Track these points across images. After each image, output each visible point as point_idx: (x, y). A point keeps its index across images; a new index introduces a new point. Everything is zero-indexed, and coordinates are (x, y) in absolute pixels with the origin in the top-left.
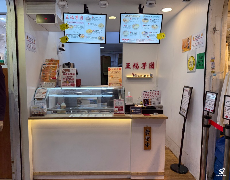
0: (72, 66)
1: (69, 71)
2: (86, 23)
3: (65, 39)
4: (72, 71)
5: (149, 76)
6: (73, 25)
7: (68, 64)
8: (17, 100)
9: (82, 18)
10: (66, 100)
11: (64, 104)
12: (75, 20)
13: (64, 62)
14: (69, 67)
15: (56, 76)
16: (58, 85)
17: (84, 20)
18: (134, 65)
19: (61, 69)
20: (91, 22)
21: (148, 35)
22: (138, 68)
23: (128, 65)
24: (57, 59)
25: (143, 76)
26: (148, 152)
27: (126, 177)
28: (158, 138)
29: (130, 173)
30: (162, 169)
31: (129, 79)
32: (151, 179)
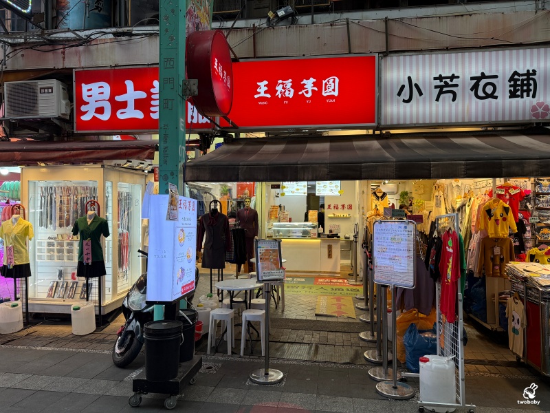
1: (284, 212)
4: (287, 212)
5: (348, 216)
16: (279, 221)
18: (334, 207)
22: (338, 209)
25: (342, 216)
26: (330, 260)
27: (318, 274)
28: (337, 251)
29: (320, 272)
30: (338, 270)
31: (330, 218)
32: (332, 275)
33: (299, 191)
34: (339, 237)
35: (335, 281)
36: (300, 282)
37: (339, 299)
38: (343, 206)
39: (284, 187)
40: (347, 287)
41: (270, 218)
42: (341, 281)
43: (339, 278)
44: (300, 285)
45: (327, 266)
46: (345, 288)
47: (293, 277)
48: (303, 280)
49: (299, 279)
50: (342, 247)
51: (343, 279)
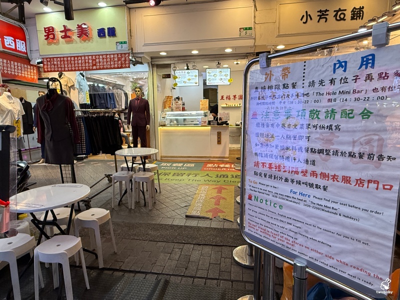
0: (181, 99)
1: (178, 102)
2: (187, 75)
3: (176, 84)
4: (180, 102)
5: (239, 105)
6: (180, 76)
7: (178, 98)
8: (153, 117)
9: (185, 72)
10: (177, 120)
11: (175, 122)
12: (181, 74)
13: (175, 97)
14: (179, 100)
15: (171, 106)
16: (172, 110)
17: (186, 74)
18: (227, 97)
19: (174, 102)
20: (190, 74)
21: (223, 80)
22: (230, 99)
23: (222, 97)
24: (171, 96)
25: (234, 106)
26: (219, 146)
27: (208, 159)
28: (225, 137)
29: (210, 157)
30: (227, 155)
31: (223, 108)
32: (222, 160)
33: (191, 81)
34: (228, 124)
35: (222, 166)
36: (189, 168)
37: (220, 190)
38: (235, 96)
39: (175, 78)
40: (233, 173)
41: (164, 107)
42: (228, 166)
43: (227, 163)
44: (187, 172)
45: (217, 151)
46: (229, 174)
47: (184, 162)
48: (193, 165)
49: (189, 165)
50: (231, 132)
51: (231, 163)
